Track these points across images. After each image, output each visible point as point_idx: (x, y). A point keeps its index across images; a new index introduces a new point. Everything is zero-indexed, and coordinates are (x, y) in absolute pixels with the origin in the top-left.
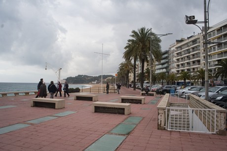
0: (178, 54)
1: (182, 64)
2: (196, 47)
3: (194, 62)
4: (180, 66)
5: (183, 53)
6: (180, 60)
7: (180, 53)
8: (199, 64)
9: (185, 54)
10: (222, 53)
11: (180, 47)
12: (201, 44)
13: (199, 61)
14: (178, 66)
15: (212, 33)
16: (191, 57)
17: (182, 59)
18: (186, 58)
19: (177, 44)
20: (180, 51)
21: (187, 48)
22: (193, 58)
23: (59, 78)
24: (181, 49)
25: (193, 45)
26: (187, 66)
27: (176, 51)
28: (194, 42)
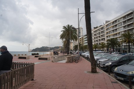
0: (95, 35)
1: (97, 40)
2: (103, 31)
3: (102, 39)
4: (96, 41)
5: (97, 34)
6: (96, 38)
7: (96, 34)
8: (104, 40)
9: (98, 35)
10: (114, 35)
11: (96, 31)
12: (105, 30)
13: (104, 39)
14: (95, 41)
15: (110, 24)
16: (101, 36)
17: (97, 37)
18: (99, 37)
19: (94, 29)
20: (95, 33)
21: (99, 32)
22: (102, 37)
23: (29, 49)
24: (96, 32)
25: (102, 30)
26: (99, 41)
27: (94, 33)
28: (102, 28)
